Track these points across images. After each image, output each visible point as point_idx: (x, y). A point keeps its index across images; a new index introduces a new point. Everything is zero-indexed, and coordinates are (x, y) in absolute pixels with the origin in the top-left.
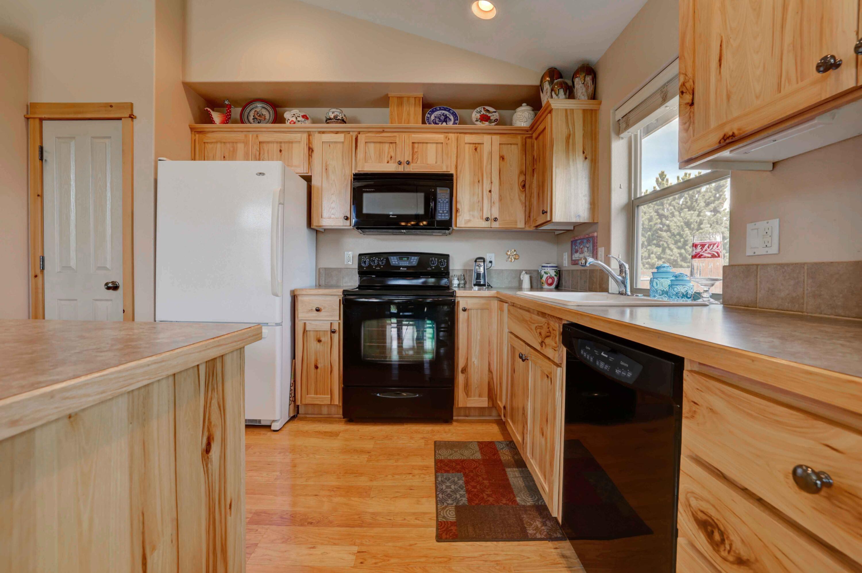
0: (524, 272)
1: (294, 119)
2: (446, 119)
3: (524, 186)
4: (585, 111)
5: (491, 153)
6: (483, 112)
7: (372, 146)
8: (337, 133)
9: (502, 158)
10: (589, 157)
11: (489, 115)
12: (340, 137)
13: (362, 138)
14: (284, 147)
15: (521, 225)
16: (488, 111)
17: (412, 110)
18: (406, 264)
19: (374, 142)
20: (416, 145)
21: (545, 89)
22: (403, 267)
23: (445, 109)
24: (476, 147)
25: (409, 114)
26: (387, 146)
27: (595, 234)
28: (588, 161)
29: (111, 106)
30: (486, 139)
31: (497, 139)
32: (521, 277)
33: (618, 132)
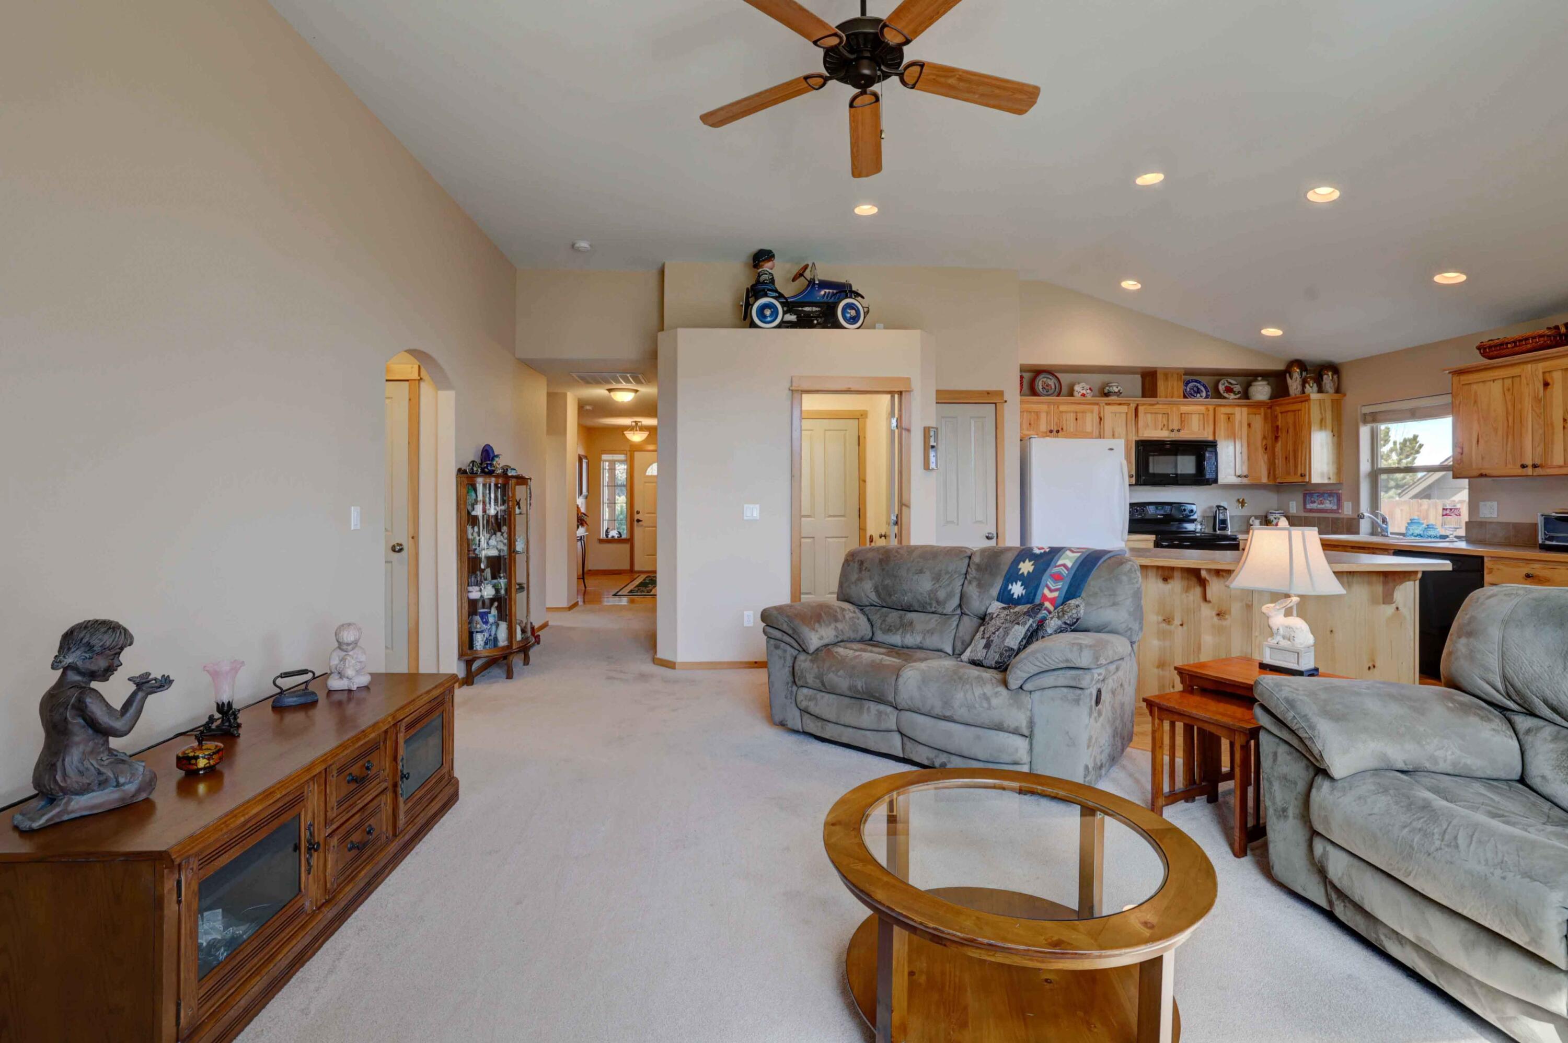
0: (1253, 518)
1: (1084, 392)
2: (1199, 391)
3: (1266, 449)
4: (1332, 401)
5: (1241, 422)
6: (1227, 384)
7: (1149, 416)
8: (1120, 404)
9: (1249, 425)
10: (1336, 436)
11: (1232, 387)
12: (1124, 409)
13: (1141, 409)
14: (1079, 416)
15: (1264, 480)
16: (1230, 383)
17: (1175, 383)
18: (1162, 512)
19: (1151, 413)
20: (1183, 415)
21: (1294, 377)
22: (1160, 515)
23: (1196, 381)
24: (1229, 417)
25: (1173, 388)
26: (1161, 415)
27: (1340, 492)
28: (1335, 438)
29: (988, 393)
30: (1237, 410)
31: (1245, 410)
32: (1251, 522)
33: (1365, 422)
